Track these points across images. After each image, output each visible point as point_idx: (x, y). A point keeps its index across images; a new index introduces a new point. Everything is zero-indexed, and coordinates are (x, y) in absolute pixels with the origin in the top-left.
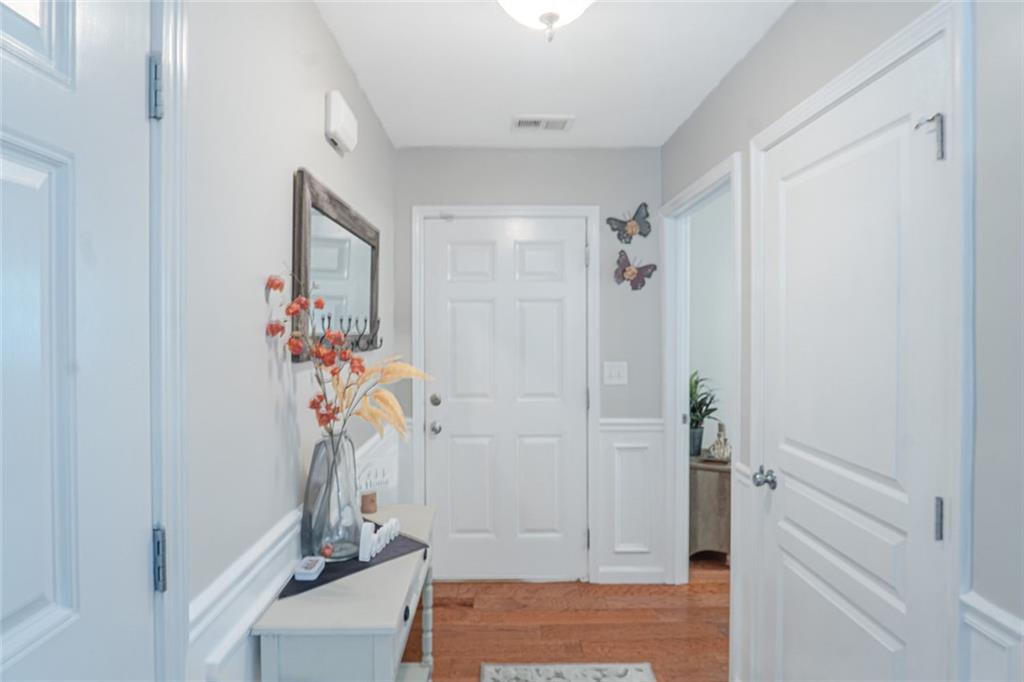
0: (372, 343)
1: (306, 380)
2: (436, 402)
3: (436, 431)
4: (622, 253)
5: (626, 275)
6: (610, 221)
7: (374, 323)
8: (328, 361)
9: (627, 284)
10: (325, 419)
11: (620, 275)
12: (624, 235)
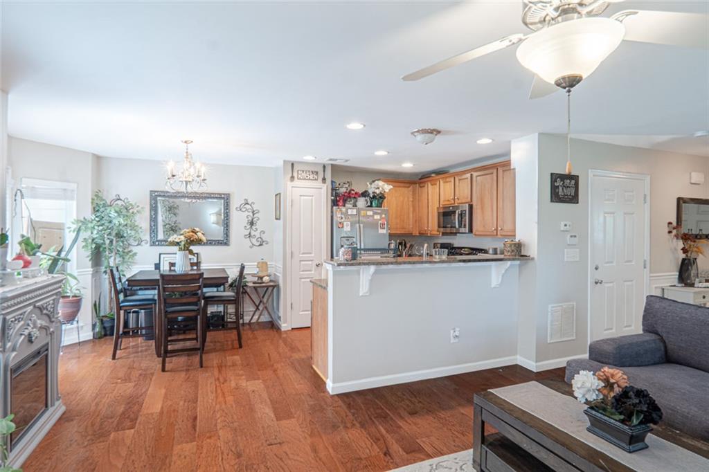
8: (684, 240)
10: (686, 252)
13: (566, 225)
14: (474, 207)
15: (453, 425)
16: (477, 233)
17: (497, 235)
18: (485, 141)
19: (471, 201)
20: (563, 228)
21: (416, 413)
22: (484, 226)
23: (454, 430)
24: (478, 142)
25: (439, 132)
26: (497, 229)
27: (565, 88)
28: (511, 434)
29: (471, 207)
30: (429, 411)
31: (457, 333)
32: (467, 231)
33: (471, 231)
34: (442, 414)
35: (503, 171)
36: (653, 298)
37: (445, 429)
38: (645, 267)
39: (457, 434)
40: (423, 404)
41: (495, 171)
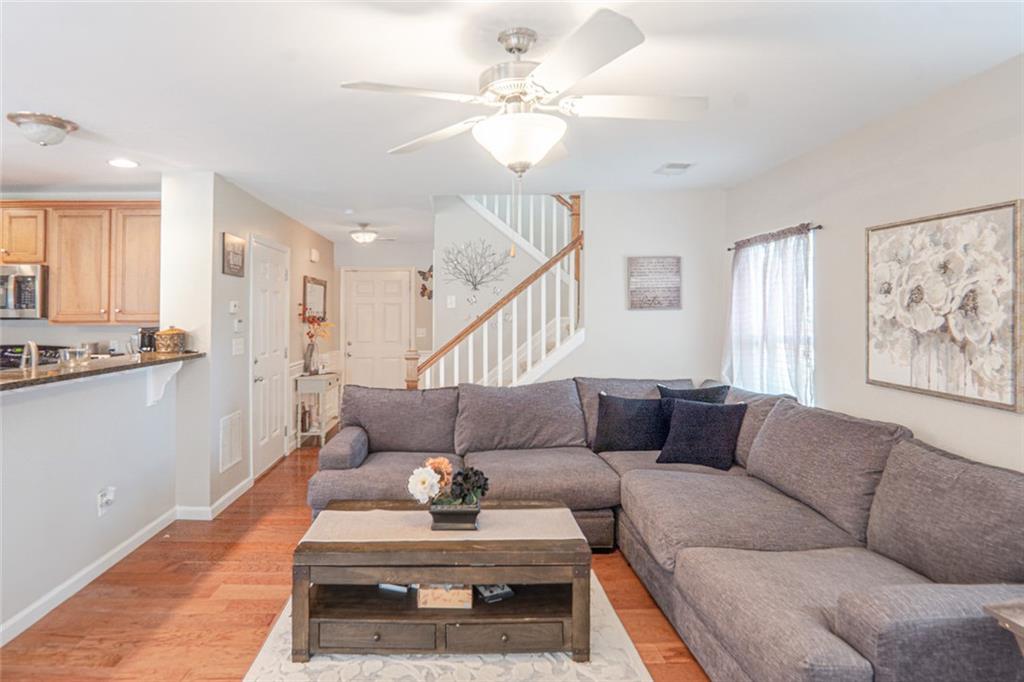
0: (323, 319)
1: (306, 327)
2: (349, 344)
3: (350, 356)
4: (423, 285)
5: (426, 293)
6: (420, 272)
7: (325, 313)
8: (311, 323)
9: (426, 297)
10: (311, 337)
11: (423, 294)
12: (425, 278)
13: (235, 306)
14: (53, 270)
15: (199, 636)
16: (61, 318)
17: (109, 320)
18: (122, 163)
19: (45, 260)
20: (232, 310)
21: (120, 658)
22: (79, 306)
23: (211, 641)
24: (113, 163)
25: (75, 128)
26: (108, 312)
27: (517, 172)
28: (366, 577)
29: (46, 271)
30: (137, 643)
31: (110, 497)
32: (38, 316)
33: (45, 314)
34: (161, 633)
35: (125, 217)
36: (351, 388)
37: (193, 648)
38: (286, 357)
39: (218, 643)
40: (111, 639)
41: (107, 213)
